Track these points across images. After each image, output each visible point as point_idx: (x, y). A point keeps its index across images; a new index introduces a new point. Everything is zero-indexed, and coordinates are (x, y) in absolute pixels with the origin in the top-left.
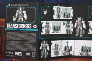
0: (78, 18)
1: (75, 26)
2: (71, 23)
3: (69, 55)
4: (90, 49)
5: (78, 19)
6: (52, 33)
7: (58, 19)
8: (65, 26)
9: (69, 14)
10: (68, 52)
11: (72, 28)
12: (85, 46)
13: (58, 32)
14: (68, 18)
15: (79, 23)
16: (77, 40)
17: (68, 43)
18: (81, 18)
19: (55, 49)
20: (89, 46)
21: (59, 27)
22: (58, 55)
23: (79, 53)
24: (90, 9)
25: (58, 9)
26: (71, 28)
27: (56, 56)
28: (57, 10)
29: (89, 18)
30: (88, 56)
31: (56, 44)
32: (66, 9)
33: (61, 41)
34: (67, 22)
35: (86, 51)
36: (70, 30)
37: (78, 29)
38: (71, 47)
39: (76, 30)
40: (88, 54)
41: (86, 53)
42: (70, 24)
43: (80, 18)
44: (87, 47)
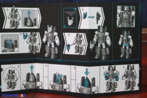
0: (48, 26)
1: (44, 40)
2: (38, 34)
3: (34, 88)
4: (66, 79)
5: (48, 28)
6: (3, 51)
7: (13, 28)
8: (26, 39)
9: (35, 20)
10: (33, 83)
11: (40, 44)
12: (59, 74)
13: (13, 51)
14: (32, 26)
15: (50, 35)
16: (47, 64)
17: (33, 69)
18: (53, 28)
19: (9, 78)
20: (64, 75)
21: (16, 41)
22: (14, 88)
23: (50, 85)
24: (66, 12)
25: (12, 11)
26: (38, 44)
27: (10, 90)
28: (11, 14)
29: (64, 27)
30: (63, 90)
31: (10, 71)
32: (29, 12)
33: (19, 65)
34: (31, 34)
35: (60, 82)
36: (36, 47)
37: (48, 45)
38: (38, 75)
39: (45, 46)
40: (62, 87)
41: (59, 85)
42: (36, 37)
43: (52, 26)
44: (62, 75)
